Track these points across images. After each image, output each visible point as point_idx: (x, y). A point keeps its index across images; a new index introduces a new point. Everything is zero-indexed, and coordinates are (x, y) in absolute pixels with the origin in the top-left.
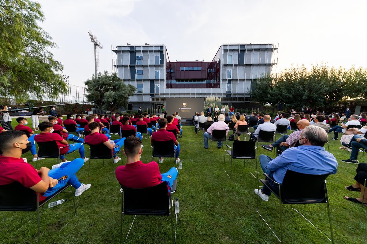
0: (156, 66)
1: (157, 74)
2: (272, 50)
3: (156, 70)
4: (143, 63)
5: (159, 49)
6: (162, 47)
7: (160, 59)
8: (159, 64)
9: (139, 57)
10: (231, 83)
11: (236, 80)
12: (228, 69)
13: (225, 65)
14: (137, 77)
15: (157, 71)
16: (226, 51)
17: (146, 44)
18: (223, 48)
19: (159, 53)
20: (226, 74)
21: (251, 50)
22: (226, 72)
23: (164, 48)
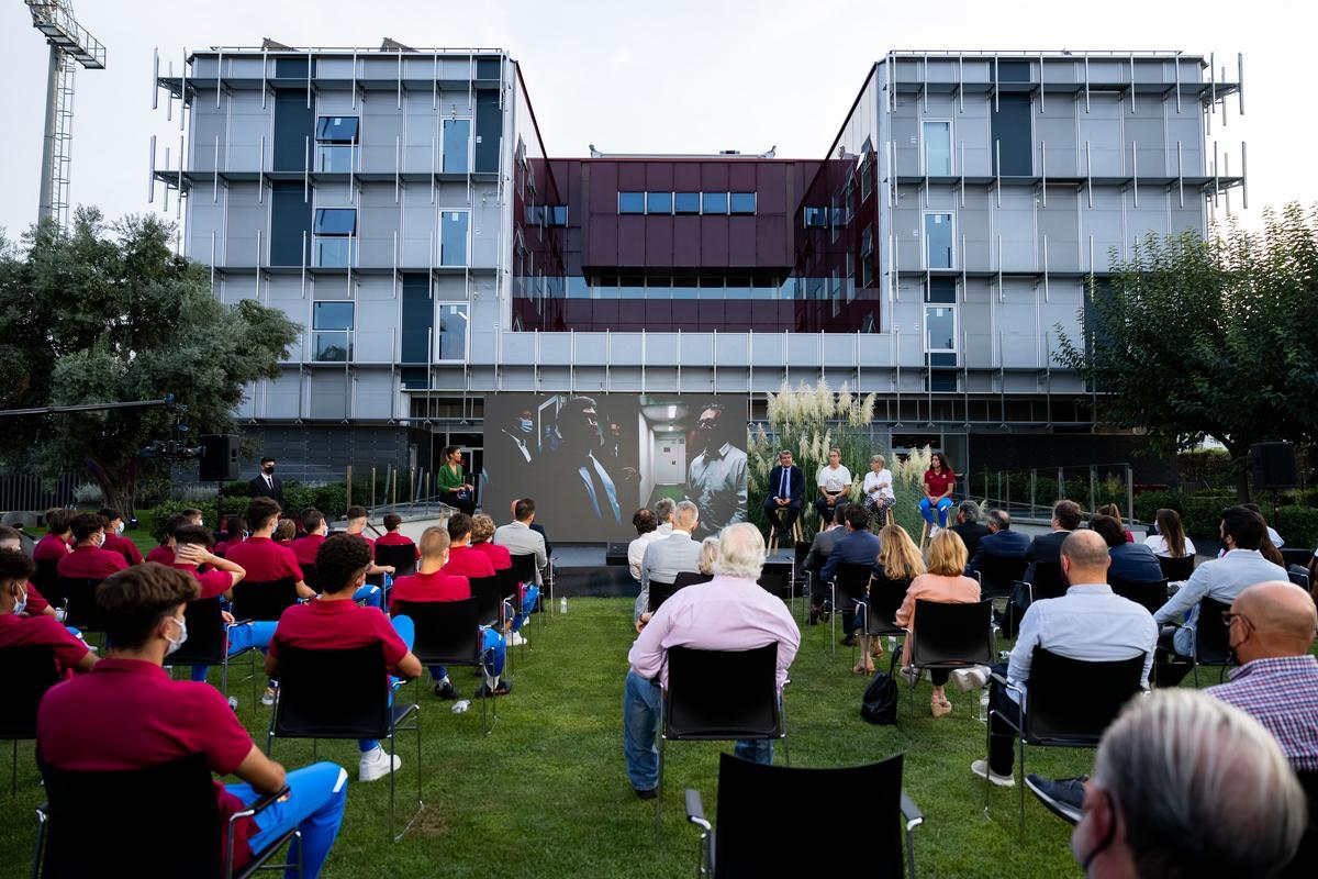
0: (448, 182)
1: (454, 235)
2: (1206, 94)
3: (445, 210)
4: (355, 161)
5: (469, 72)
6: (490, 63)
7: (472, 140)
8: (471, 169)
9: (338, 122)
10: (953, 300)
11: (986, 279)
12: (932, 206)
13: (910, 185)
14: (319, 252)
15: (455, 217)
16: (909, 93)
17: (388, 43)
18: (887, 75)
19: (471, 102)
20: (918, 240)
21: (1072, 93)
22: (918, 226)
23: (507, 71)
